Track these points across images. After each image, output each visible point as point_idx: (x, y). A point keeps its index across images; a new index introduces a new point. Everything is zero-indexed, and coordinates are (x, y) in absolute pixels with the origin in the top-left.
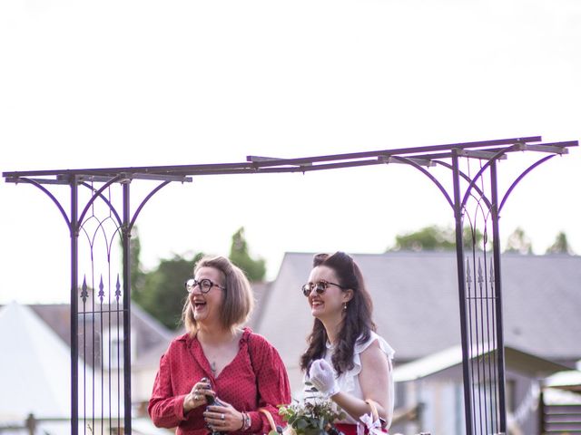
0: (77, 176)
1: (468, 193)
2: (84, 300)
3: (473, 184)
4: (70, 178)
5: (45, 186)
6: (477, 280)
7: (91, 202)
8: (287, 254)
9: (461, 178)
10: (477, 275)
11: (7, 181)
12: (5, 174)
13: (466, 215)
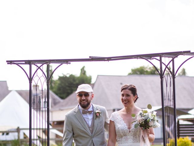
0: (32, 62)
1: (165, 70)
2: (34, 104)
3: (167, 67)
4: (29, 62)
5: (20, 65)
6: (168, 99)
7: (36, 71)
8: (98, 75)
9: (163, 64)
10: (168, 98)
11: (8, 63)
12: (7, 61)
13: (164, 77)
